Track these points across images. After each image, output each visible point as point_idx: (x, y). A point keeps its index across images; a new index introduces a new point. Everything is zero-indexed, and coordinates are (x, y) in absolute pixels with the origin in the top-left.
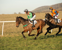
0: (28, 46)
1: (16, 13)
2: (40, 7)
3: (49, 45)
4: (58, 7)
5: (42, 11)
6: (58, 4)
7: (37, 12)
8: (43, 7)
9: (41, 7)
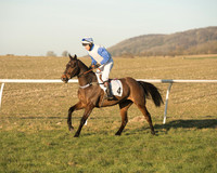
0: (80, 167)
1: (55, 53)
2: (135, 38)
3: (151, 164)
4: (197, 39)
5: (143, 52)
6: (196, 30)
7: (125, 52)
8: (144, 36)
9: (141, 37)
